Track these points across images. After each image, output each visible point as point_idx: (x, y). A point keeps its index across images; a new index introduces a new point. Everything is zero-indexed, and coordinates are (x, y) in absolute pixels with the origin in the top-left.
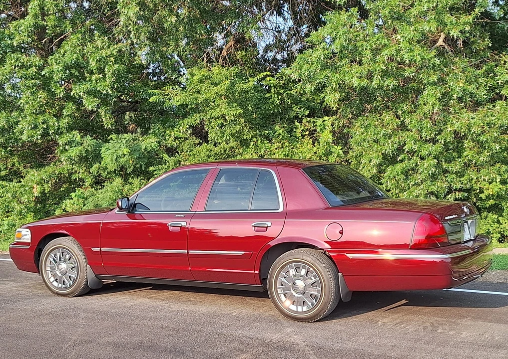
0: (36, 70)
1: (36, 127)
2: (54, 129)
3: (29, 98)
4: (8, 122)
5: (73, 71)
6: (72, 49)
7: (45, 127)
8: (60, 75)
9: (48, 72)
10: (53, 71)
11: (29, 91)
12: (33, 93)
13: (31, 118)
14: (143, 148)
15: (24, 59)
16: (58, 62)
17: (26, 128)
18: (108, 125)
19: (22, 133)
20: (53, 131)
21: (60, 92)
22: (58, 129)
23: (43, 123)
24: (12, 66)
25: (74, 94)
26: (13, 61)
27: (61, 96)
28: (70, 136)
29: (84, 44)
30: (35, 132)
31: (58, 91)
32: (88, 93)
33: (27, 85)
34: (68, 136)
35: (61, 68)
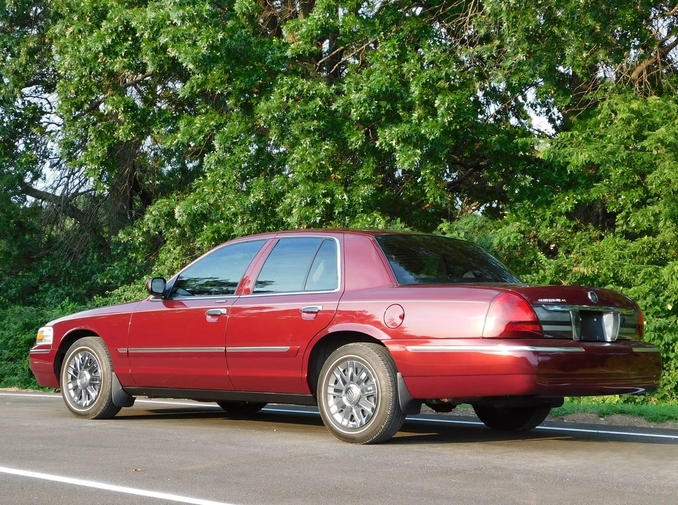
0: (320, 103)
1: (313, 203)
2: (343, 207)
3: (306, 151)
4: (266, 194)
5: (383, 103)
6: (382, 67)
7: (328, 201)
8: (363, 109)
9: (343, 105)
10: (351, 104)
11: (308, 140)
12: (314, 143)
13: (305, 187)
14: (496, 242)
15: (304, 84)
16: (360, 87)
17: (298, 204)
18: (435, 199)
19: (289, 213)
20: (341, 210)
21: (356, 140)
22: (350, 206)
23: (325, 196)
24: (283, 96)
25: (381, 144)
26: (285, 88)
27: (357, 146)
28: (369, 219)
29: (402, 58)
30: (311, 211)
31: (353, 139)
32: (405, 140)
33: (306, 128)
34: (366, 220)
35: (365, 97)
